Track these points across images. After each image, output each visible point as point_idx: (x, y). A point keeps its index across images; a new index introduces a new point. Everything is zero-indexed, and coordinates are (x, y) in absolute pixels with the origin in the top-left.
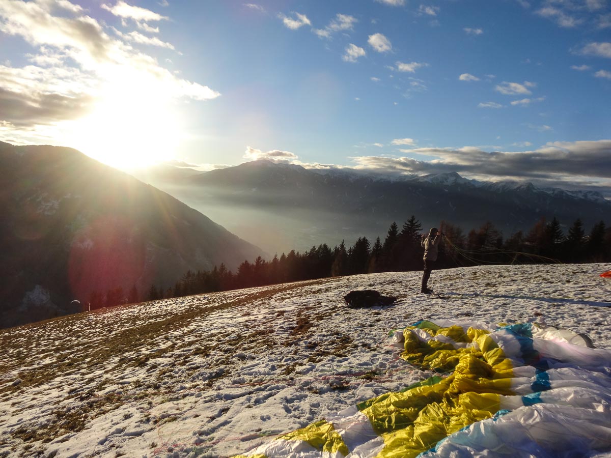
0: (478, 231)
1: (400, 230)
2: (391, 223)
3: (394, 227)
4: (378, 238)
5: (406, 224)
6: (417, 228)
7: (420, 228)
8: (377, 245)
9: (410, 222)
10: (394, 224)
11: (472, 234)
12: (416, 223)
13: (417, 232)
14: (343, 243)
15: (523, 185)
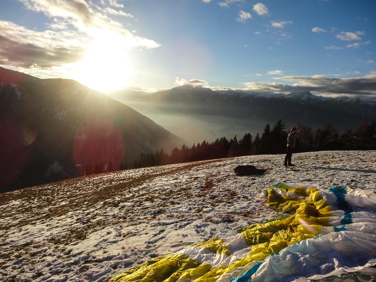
0: (322, 129)
1: (272, 128)
2: (266, 124)
3: (268, 127)
4: (258, 134)
5: (276, 125)
6: (283, 128)
7: (285, 127)
8: (257, 138)
9: (278, 123)
10: (268, 125)
11: (318, 131)
12: (282, 124)
13: (282, 129)
14: (236, 137)
15: (353, 100)
